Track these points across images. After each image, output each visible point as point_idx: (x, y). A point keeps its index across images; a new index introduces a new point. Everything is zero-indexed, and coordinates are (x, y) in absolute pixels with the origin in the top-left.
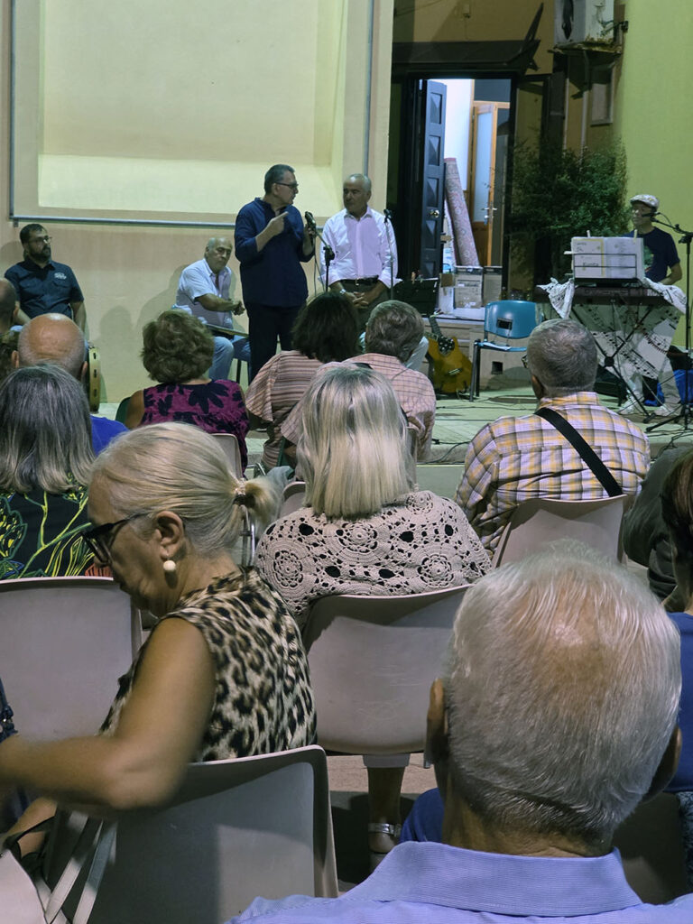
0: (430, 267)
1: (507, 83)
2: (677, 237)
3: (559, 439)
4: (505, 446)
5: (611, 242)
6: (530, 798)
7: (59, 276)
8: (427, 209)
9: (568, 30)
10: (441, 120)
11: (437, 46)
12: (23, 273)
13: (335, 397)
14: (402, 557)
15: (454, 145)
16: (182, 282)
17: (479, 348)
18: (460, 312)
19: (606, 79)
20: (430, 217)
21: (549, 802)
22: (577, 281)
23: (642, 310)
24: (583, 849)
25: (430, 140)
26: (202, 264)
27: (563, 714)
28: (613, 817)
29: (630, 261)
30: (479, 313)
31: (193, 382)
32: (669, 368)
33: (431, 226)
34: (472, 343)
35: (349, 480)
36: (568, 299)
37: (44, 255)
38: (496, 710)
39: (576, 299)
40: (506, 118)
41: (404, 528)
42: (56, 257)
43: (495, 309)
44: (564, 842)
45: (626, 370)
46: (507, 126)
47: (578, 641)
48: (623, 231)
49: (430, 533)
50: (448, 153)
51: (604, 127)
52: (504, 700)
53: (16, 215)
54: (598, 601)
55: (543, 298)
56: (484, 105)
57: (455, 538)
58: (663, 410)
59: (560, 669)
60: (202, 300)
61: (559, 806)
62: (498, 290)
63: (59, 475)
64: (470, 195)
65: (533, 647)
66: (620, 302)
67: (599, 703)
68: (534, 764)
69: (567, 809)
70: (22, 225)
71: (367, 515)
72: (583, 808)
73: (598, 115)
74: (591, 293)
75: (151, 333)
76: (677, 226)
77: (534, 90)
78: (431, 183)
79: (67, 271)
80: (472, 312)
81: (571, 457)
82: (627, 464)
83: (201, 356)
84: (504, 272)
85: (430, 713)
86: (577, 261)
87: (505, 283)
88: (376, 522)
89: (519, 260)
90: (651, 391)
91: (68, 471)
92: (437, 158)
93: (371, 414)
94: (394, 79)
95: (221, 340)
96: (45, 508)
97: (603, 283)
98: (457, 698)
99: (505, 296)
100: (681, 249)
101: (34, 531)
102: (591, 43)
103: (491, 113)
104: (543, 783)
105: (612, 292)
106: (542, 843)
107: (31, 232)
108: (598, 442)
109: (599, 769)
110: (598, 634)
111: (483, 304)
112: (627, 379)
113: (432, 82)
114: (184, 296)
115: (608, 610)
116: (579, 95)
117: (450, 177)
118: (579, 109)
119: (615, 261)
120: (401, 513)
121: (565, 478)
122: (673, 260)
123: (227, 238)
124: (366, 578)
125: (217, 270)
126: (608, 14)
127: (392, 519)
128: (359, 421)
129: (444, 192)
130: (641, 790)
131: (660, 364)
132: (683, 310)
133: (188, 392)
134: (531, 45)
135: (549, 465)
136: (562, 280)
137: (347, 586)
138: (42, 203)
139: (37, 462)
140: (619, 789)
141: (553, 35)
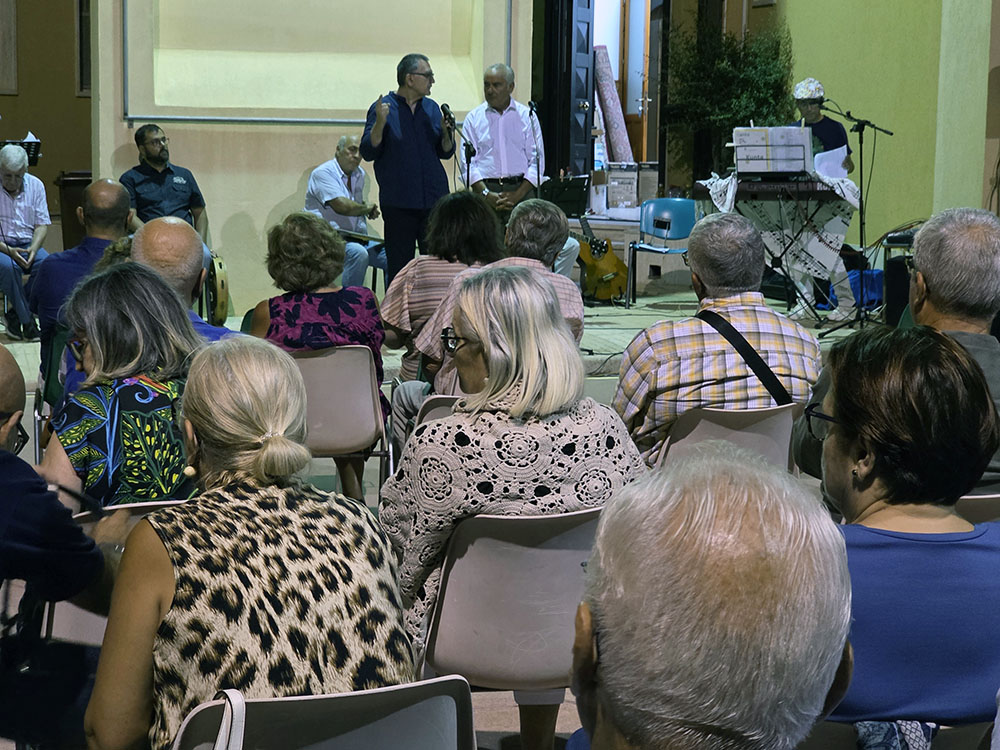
0: (580, 163)
3: (722, 343)
4: (663, 352)
5: (776, 132)
6: (697, 728)
7: (179, 180)
8: (576, 101)
10: (589, 4)
12: (139, 177)
14: (562, 472)
15: (604, 33)
16: (312, 185)
17: (634, 251)
18: (613, 213)
20: (579, 110)
21: (718, 731)
22: (741, 176)
23: (812, 205)
25: (578, 27)
26: (333, 165)
29: (797, 153)
30: (633, 213)
31: (322, 290)
32: (842, 268)
33: (581, 119)
34: (627, 245)
36: (730, 197)
37: (161, 158)
38: (655, 632)
39: (740, 195)
41: (565, 440)
42: (174, 161)
43: (651, 208)
45: (796, 271)
46: (662, 10)
47: (743, 550)
49: (592, 445)
50: (598, 40)
51: (767, 8)
52: (665, 620)
53: (130, 116)
54: (761, 506)
55: (703, 194)
57: (614, 453)
58: (836, 314)
59: (725, 582)
60: (334, 204)
61: (729, 734)
62: (654, 187)
64: (622, 86)
65: (694, 560)
66: (788, 197)
67: (771, 618)
68: (701, 689)
69: (741, 737)
70: (138, 125)
72: (755, 735)
74: (755, 188)
75: (275, 237)
76: (848, 113)
78: (581, 74)
79: (187, 174)
80: (627, 212)
81: (735, 362)
82: (796, 370)
83: (329, 261)
84: (661, 169)
85: (578, 640)
86: (740, 154)
87: (661, 180)
88: (539, 433)
89: (677, 154)
90: (823, 293)
92: (586, 45)
95: (355, 246)
97: (769, 177)
98: (608, 622)
99: (662, 194)
104: (712, 711)
105: (779, 187)
107: (146, 134)
108: (764, 346)
109: (772, 691)
110: (764, 542)
111: (639, 203)
112: (795, 279)
114: (314, 199)
115: (772, 514)
117: (601, 66)
119: (781, 153)
120: (564, 422)
121: (728, 385)
124: (520, 496)
125: (349, 171)
127: (556, 431)
129: (595, 82)
130: (815, 710)
131: (832, 264)
132: (857, 204)
133: (317, 301)
135: (712, 372)
136: (724, 174)
138: (158, 102)
140: (794, 711)
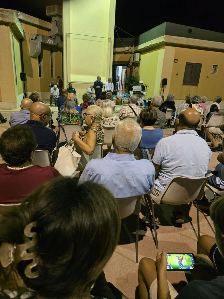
0: (116, 90)
1: (126, 67)
2: (145, 86)
3: (130, 109)
4: (124, 109)
5: (137, 87)
6: (124, 148)
7: (73, 89)
8: (116, 82)
9: (134, 60)
10: (118, 71)
11: (118, 62)
12: (69, 89)
13: (104, 103)
14: (111, 122)
15: (120, 75)
16: (88, 91)
17: (122, 99)
18: (120, 95)
19: (138, 66)
20: (117, 83)
21: (126, 148)
22: (133, 91)
23: (141, 95)
24: (129, 154)
25: (117, 74)
26: (90, 88)
27: (128, 138)
28: (133, 150)
29: (140, 89)
30: (122, 95)
31: (88, 102)
32: (143, 102)
33: (117, 84)
34: (121, 99)
35: (106, 113)
36: (132, 94)
37: (71, 87)
38: (120, 138)
39: (133, 94)
40: (126, 71)
41: (112, 119)
42: (73, 87)
43: (124, 95)
44: (127, 153)
45: (138, 102)
46: (126, 72)
47: (130, 130)
48: (139, 85)
49: (115, 120)
50: (119, 75)
51: (137, 72)
52: (121, 137)
54: (132, 125)
55: (129, 93)
56: (123, 69)
57: (117, 120)
58: (142, 107)
59: (127, 133)
60: (90, 93)
61: (127, 149)
62: (124, 92)
63: (72, 112)
64: (121, 81)
65: (124, 130)
66: (138, 94)
67: (132, 137)
68: (124, 144)
69: (128, 149)
70: (69, 83)
71: (108, 117)
72: (129, 149)
73: (137, 71)
74: (135, 93)
75: (83, 96)
77: (129, 67)
78: (117, 79)
79: (74, 89)
80: (121, 95)
81: (132, 111)
82: (138, 112)
83: (89, 99)
84: (125, 90)
85: (112, 138)
86: (133, 89)
87: (125, 91)
88: (109, 118)
89: (127, 89)
90: (141, 105)
91: (73, 111)
92: (118, 76)
93: (108, 105)
94: (113, 66)
95: (92, 98)
96: (71, 116)
97: (136, 92)
98: (115, 136)
99: (125, 93)
100: (146, 87)
101: (69, 118)
102: (136, 62)
103: (124, 70)
104: (125, 146)
105: (137, 93)
106: (125, 153)
108: (135, 110)
109: (132, 145)
110: (132, 129)
111: (122, 94)
112: (138, 103)
113: (117, 66)
114: (88, 92)
115: (133, 126)
116: (135, 68)
117: (119, 78)
118: (135, 70)
119: (138, 89)
120: (111, 117)
121: (131, 113)
122: (145, 89)
123: (93, 85)
124: (107, 125)
125: (92, 89)
126: (139, 58)
127: (110, 118)
128: (107, 106)
129: (118, 80)
130: (136, 147)
131: (142, 101)
132: (145, 95)
133: (88, 103)
134: (129, 62)
135: (129, 112)
136: (132, 91)
137: (105, 125)
138: (71, 80)
139: (69, 110)
140: (134, 147)
141: (132, 61)
